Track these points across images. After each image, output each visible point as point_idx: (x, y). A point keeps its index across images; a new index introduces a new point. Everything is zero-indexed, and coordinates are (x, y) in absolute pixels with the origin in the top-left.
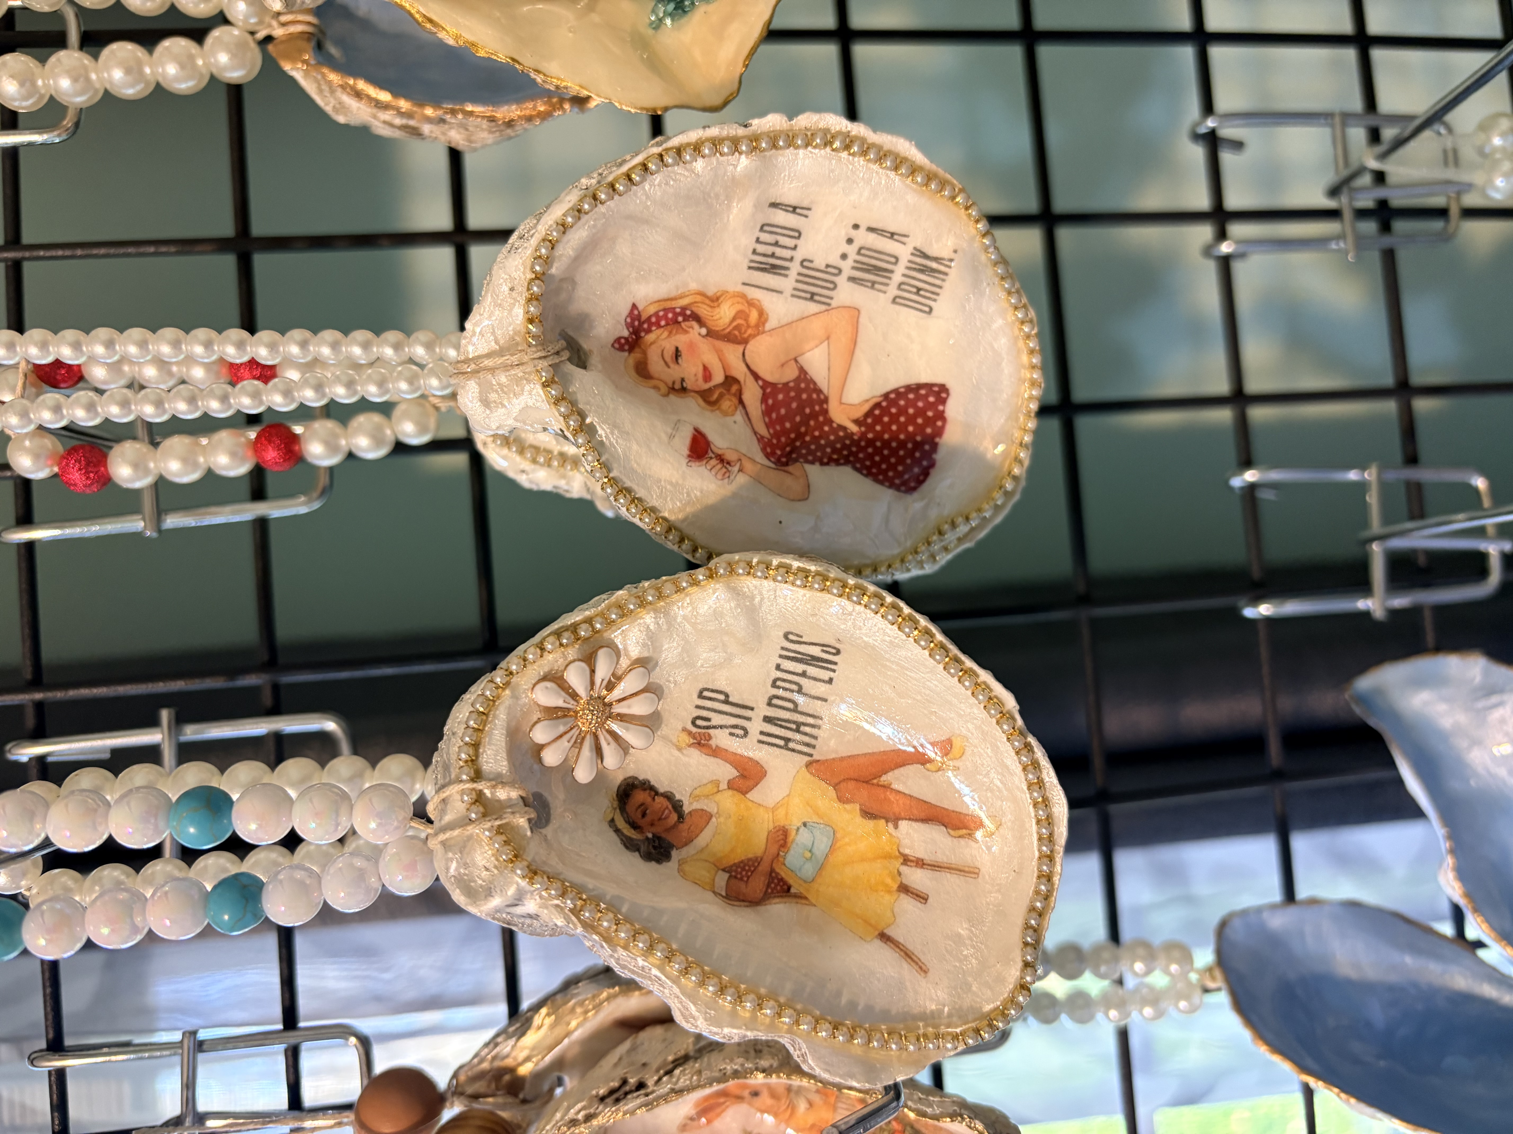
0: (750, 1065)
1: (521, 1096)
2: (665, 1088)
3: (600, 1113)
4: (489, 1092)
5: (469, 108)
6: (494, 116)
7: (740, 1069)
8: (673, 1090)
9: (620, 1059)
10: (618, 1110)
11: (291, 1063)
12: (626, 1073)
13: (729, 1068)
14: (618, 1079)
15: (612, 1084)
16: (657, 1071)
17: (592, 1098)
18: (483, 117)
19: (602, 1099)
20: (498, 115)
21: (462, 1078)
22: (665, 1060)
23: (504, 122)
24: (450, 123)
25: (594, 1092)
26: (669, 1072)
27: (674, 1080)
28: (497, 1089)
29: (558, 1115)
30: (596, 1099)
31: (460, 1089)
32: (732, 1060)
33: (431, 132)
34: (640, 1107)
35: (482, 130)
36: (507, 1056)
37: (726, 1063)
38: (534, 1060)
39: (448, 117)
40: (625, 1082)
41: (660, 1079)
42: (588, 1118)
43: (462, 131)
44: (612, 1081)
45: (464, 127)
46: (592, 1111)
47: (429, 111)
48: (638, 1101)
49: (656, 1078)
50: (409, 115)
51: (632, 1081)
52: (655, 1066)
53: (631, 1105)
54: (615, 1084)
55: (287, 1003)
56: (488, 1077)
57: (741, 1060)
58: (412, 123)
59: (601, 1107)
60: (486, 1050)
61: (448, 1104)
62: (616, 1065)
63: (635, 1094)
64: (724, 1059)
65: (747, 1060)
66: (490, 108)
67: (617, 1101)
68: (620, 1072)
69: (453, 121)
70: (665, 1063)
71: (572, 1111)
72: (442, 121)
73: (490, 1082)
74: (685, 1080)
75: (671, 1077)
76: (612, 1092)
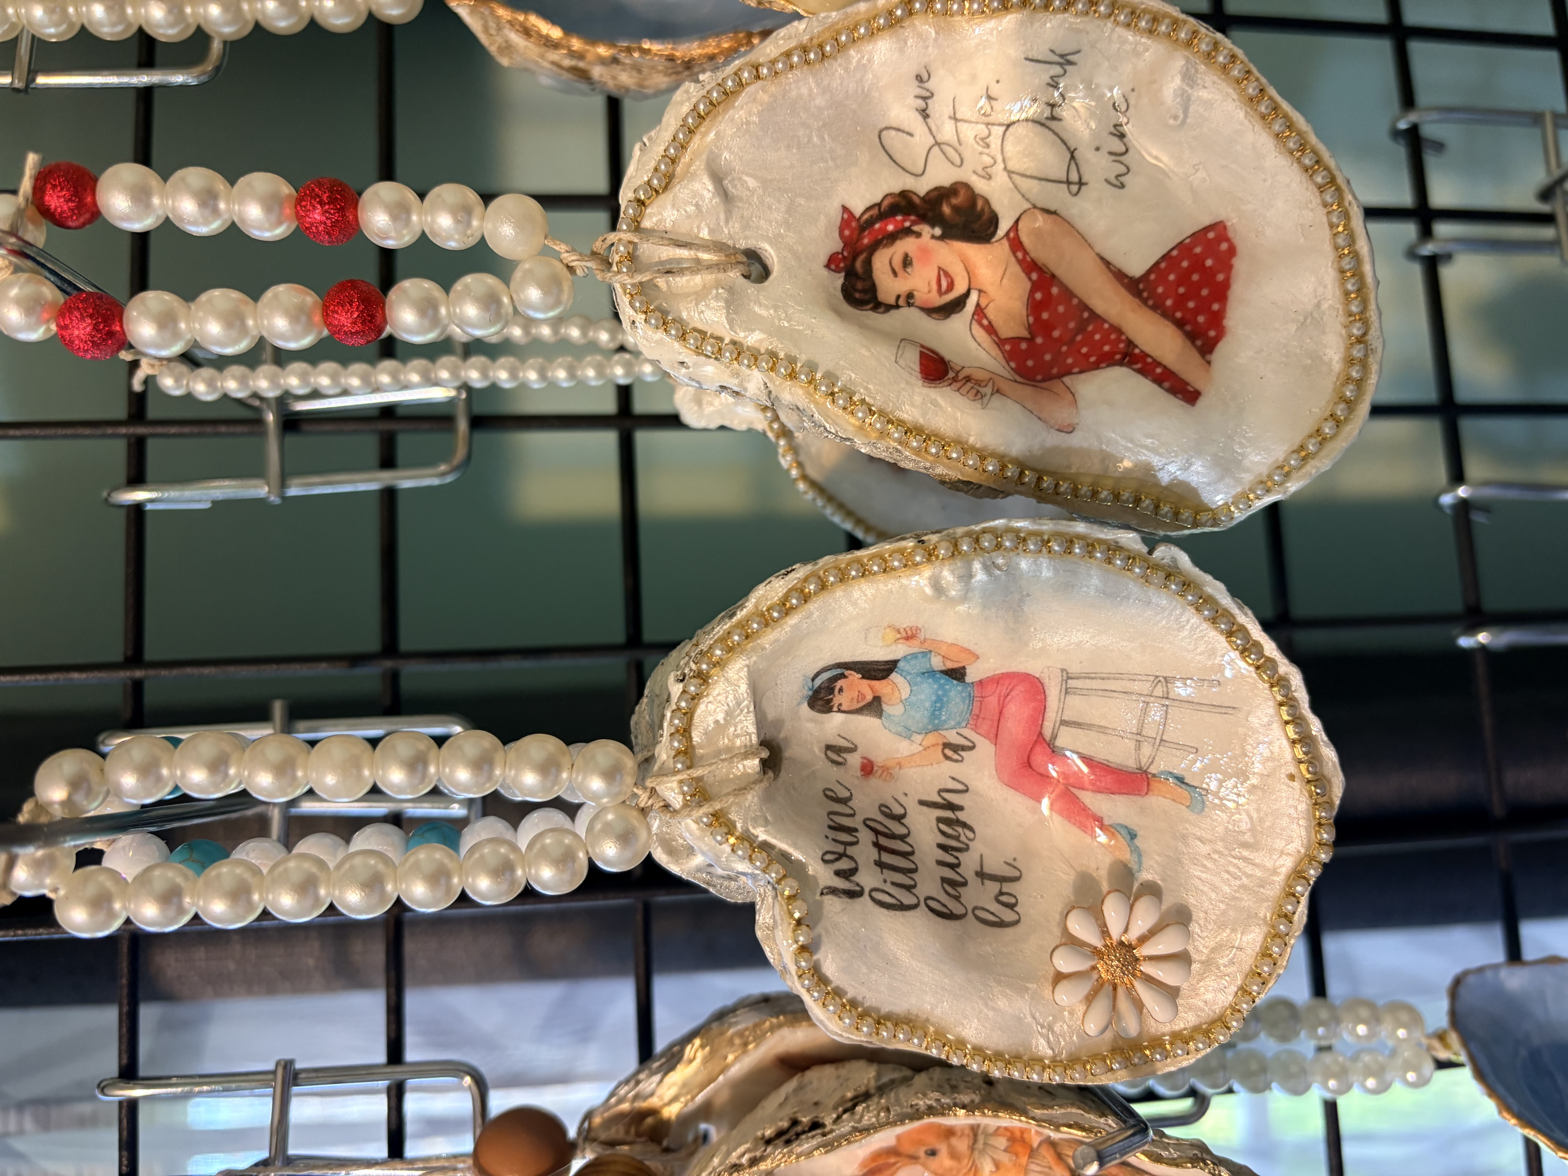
0: (948, 1101)
1: (665, 1143)
2: (846, 1127)
3: (769, 1156)
4: (629, 1138)
5: (646, 45)
6: (673, 55)
7: (934, 1104)
8: (855, 1129)
9: (786, 1099)
10: (791, 1152)
11: (393, 1104)
12: (795, 1113)
13: (922, 1103)
14: (787, 1119)
15: (780, 1124)
16: (835, 1108)
17: (756, 1139)
18: (661, 55)
19: (768, 1142)
20: (678, 54)
21: (597, 1120)
22: (843, 1097)
23: (683, 61)
24: (624, 64)
25: (759, 1134)
26: (851, 1109)
27: (857, 1117)
28: (638, 1135)
29: (716, 1161)
30: (761, 1142)
31: (592, 1135)
32: (925, 1095)
33: (601, 76)
34: (817, 1148)
35: (658, 72)
36: (652, 1094)
37: (918, 1098)
38: (683, 1099)
39: (622, 56)
40: (795, 1122)
41: (839, 1117)
42: (754, 1162)
43: (634, 74)
44: (781, 1120)
45: (637, 68)
46: (758, 1154)
47: (603, 51)
48: (814, 1142)
49: (834, 1116)
50: (581, 56)
51: (805, 1120)
52: (831, 1103)
53: (806, 1146)
54: (785, 1124)
55: (393, 1035)
56: (627, 1120)
57: (936, 1095)
58: (581, 64)
59: (769, 1149)
60: (626, 1088)
61: (579, 1152)
62: (781, 1105)
63: (810, 1134)
64: (916, 1093)
65: (944, 1094)
66: (670, 46)
67: (788, 1142)
68: (788, 1111)
69: (627, 61)
70: (843, 1101)
71: (734, 1154)
72: (615, 60)
73: (629, 1125)
74: (870, 1117)
75: (853, 1114)
76: (780, 1134)
